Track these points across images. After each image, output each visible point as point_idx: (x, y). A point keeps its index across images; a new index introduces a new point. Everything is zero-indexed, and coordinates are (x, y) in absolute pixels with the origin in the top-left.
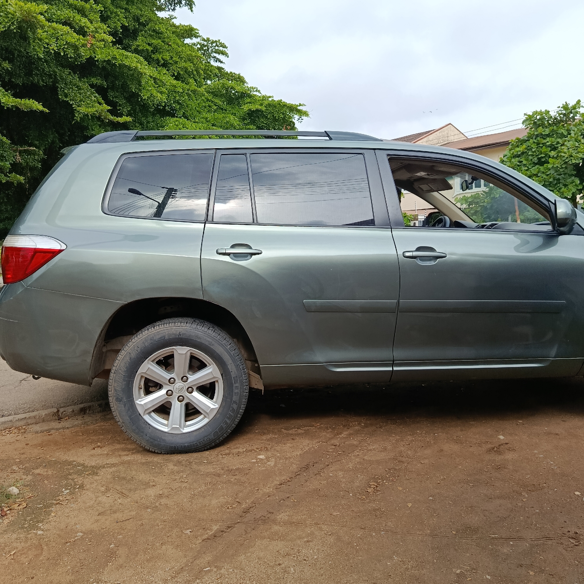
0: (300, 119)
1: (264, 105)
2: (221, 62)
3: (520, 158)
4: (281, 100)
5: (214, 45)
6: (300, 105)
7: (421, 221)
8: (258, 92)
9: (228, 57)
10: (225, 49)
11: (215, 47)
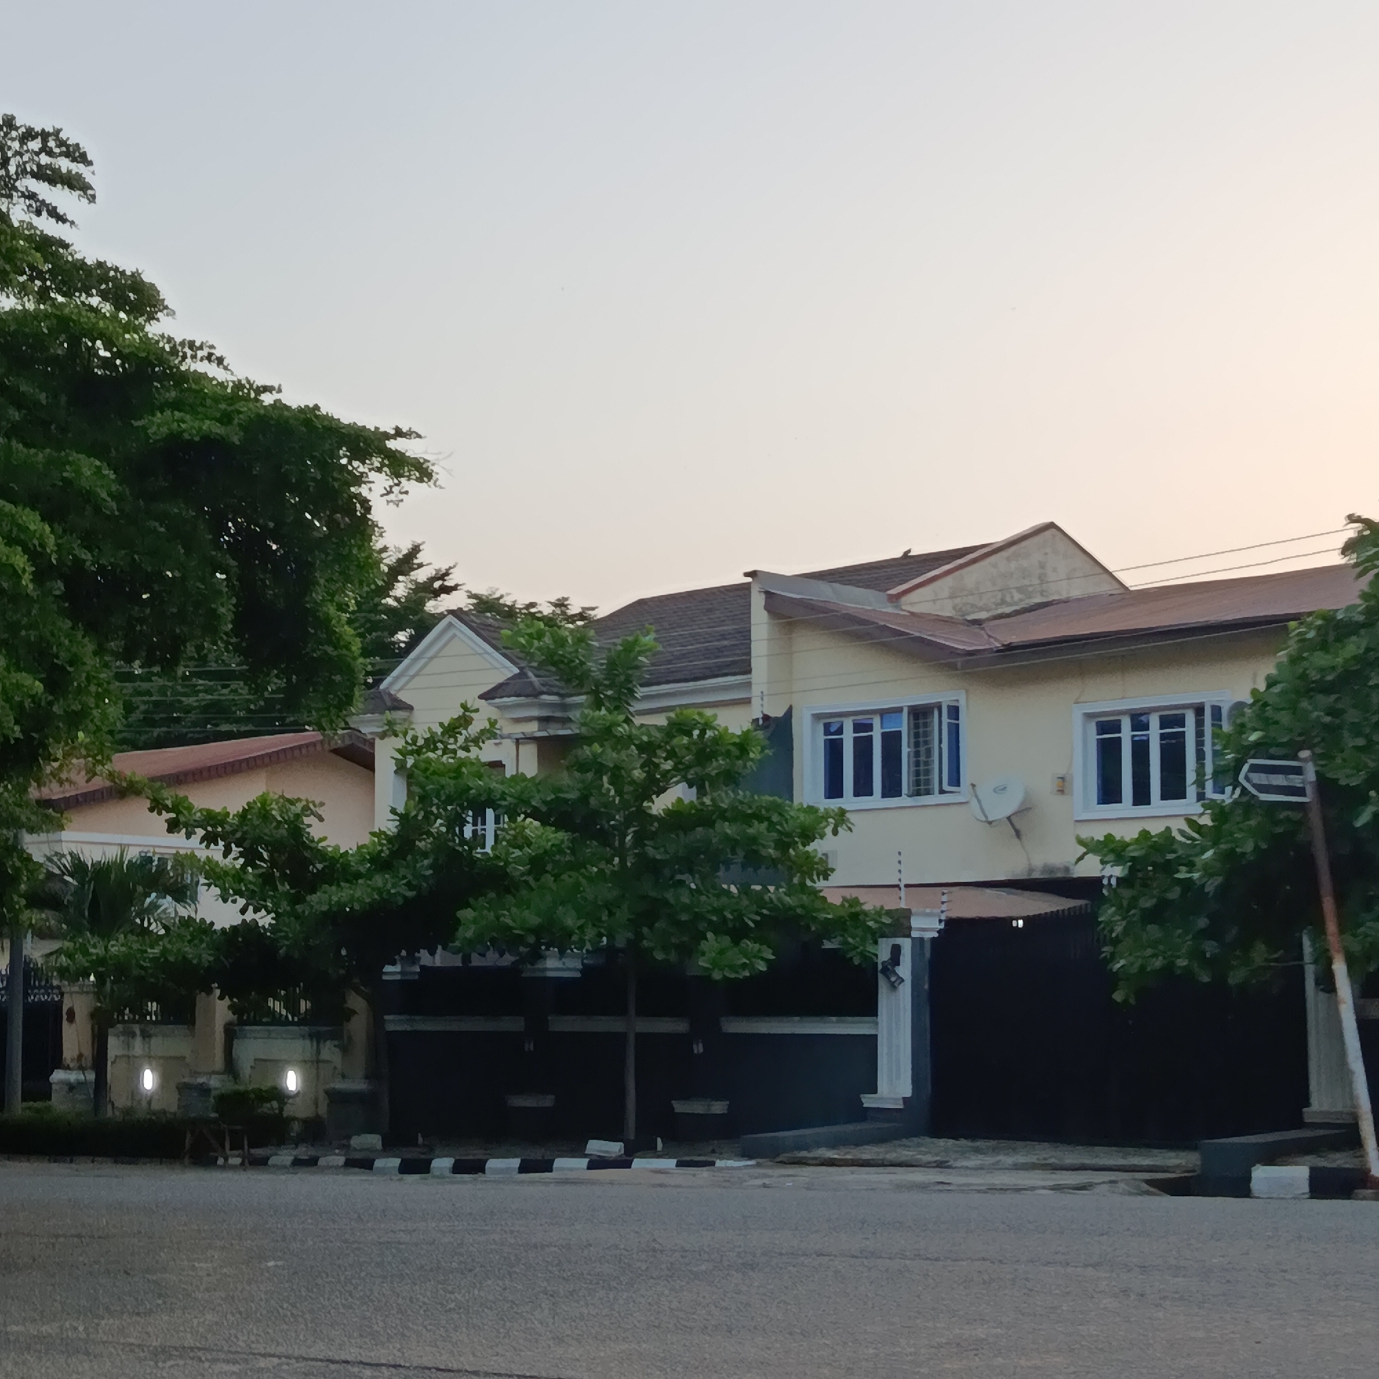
0: (396, 489)
1: (236, 421)
2: (61, 219)
3: (1333, 697)
4: (317, 407)
5: (35, 145)
6: (399, 433)
7: (921, 940)
8: (214, 365)
9: (92, 199)
10: (81, 165)
11: (37, 154)
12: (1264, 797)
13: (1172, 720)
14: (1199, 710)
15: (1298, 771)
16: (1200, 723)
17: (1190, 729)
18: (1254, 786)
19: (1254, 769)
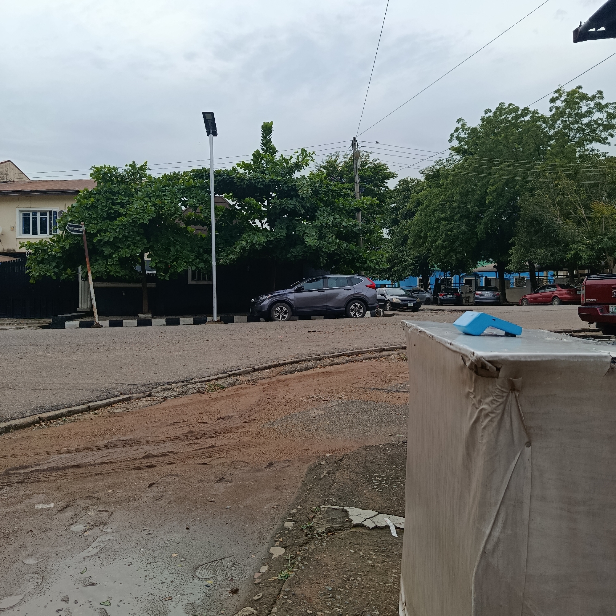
3: (89, 211)
12: (72, 233)
13: (43, 214)
14: (50, 212)
15: (81, 227)
16: (50, 215)
17: (48, 216)
18: (70, 230)
19: (70, 226)
